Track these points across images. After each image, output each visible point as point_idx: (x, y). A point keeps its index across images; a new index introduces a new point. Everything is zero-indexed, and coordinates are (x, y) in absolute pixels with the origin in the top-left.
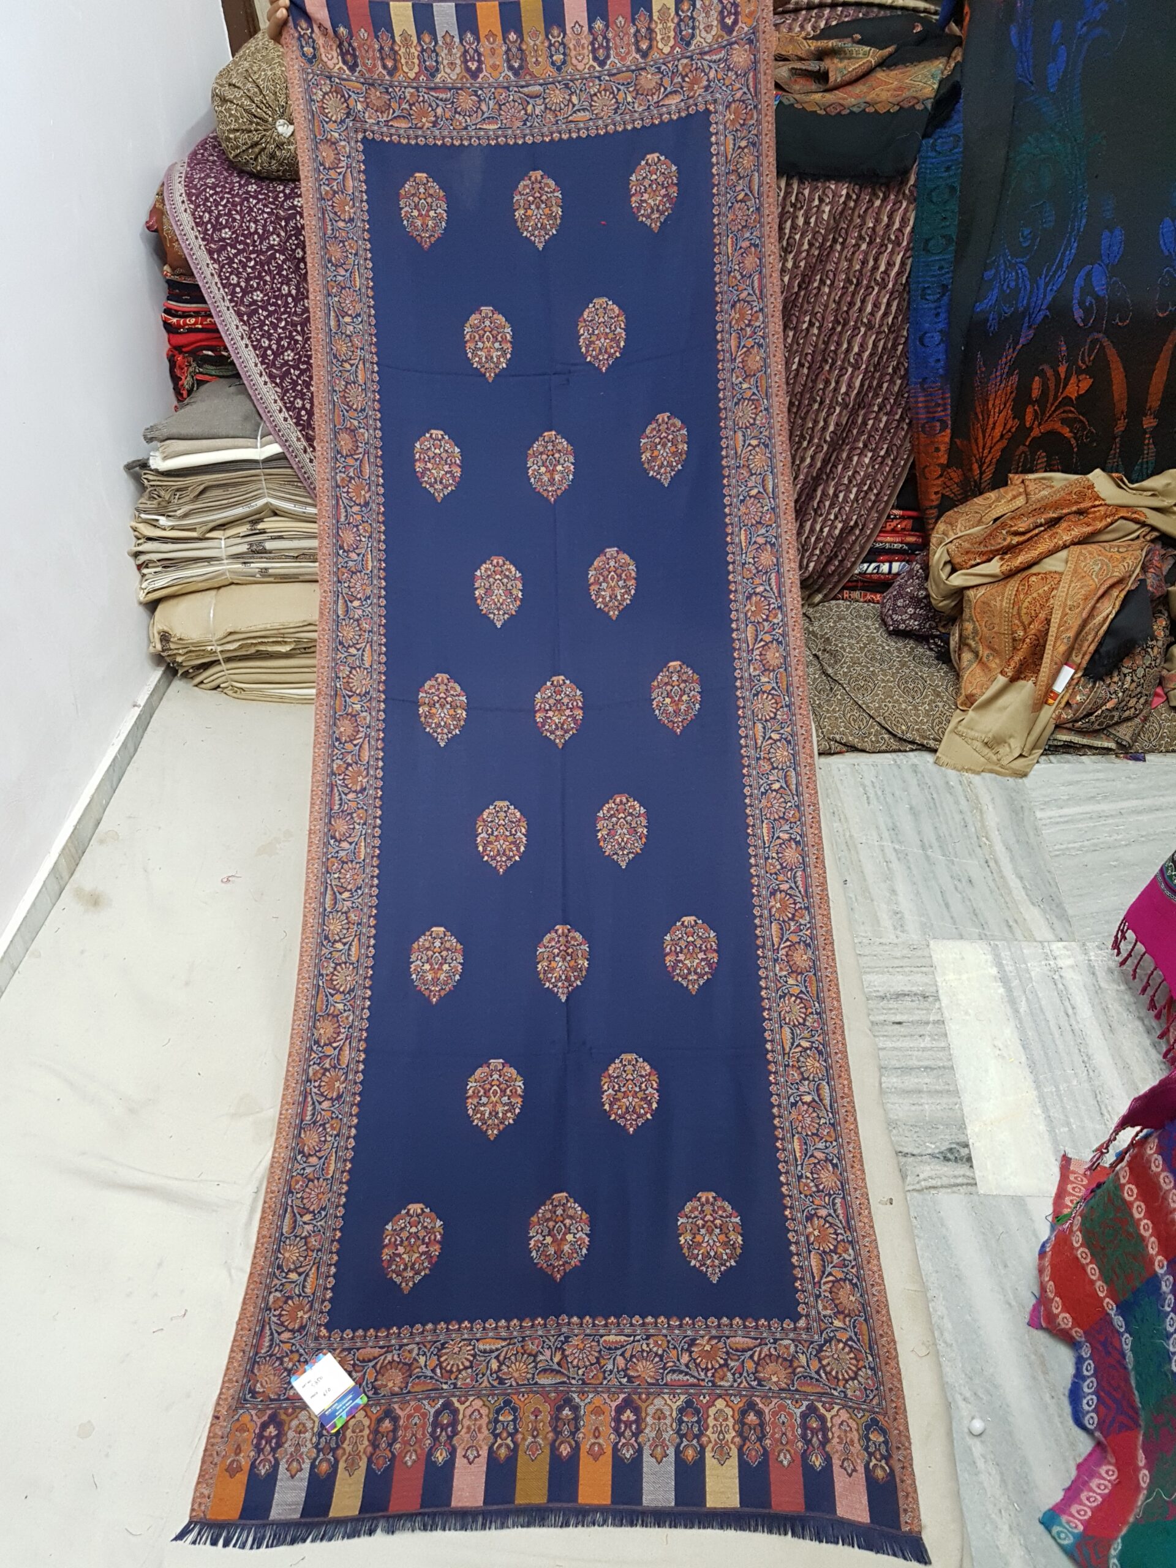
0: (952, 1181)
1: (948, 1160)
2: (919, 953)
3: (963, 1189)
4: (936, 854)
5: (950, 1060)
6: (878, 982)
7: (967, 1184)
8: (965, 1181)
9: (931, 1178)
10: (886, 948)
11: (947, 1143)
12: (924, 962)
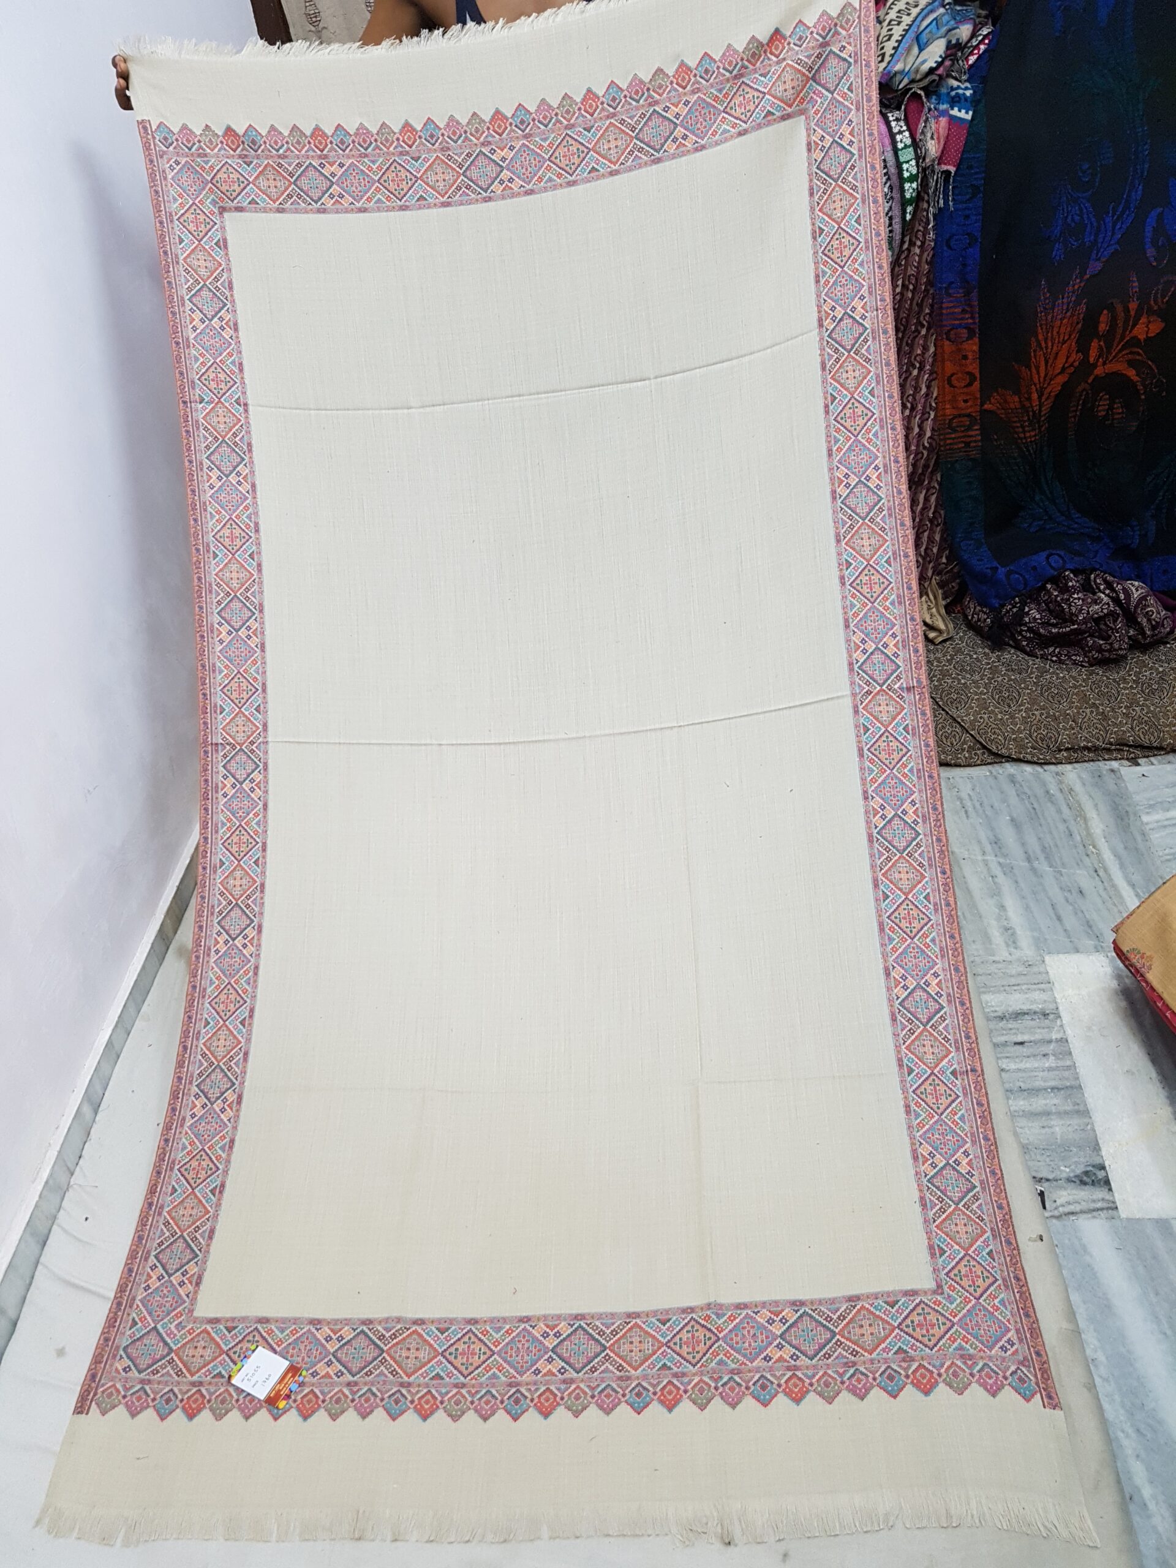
0: (1092, 1206)
1: (1085, 1184)
2: (1035, 969)
3: (1103, 1214)
4: (1044, 867)
5: (1078, 1078)
6: (995, 1002)
7: (1108, 1209)
8: (1105, 1205)
9: (1069, 1203)
10: (1000, 966)
11: (1082, 1166)
12: (1041, 978)
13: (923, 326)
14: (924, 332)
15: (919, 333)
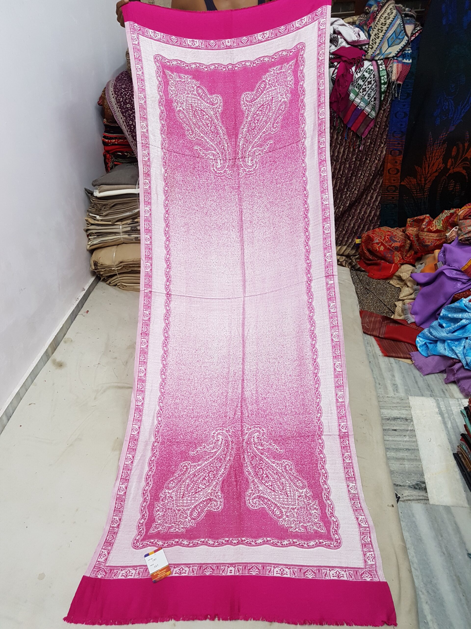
0: (418, 498)
1: (416, 489)
2: (404, 401)
3: (422, 502)
5: (418, 446)
6: (387, 413)
7: (425, 499)
8: (423, 498)
9: (408, 496)
10: (390, 399)
11: (415, 481)
12: (406, 405)
13: (383, 143)
14: (382, 145)
15: (381, 146)
